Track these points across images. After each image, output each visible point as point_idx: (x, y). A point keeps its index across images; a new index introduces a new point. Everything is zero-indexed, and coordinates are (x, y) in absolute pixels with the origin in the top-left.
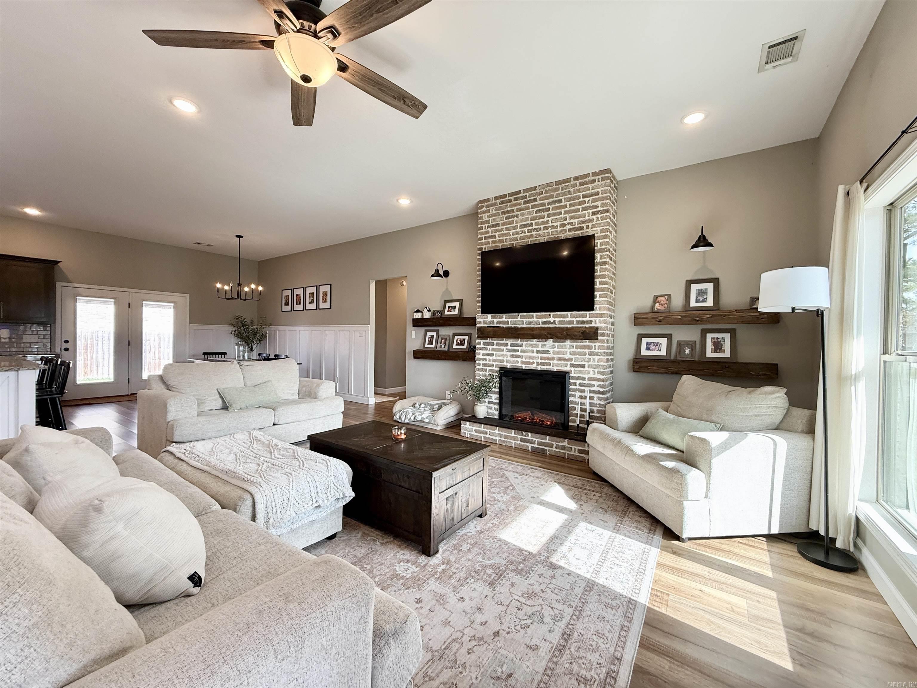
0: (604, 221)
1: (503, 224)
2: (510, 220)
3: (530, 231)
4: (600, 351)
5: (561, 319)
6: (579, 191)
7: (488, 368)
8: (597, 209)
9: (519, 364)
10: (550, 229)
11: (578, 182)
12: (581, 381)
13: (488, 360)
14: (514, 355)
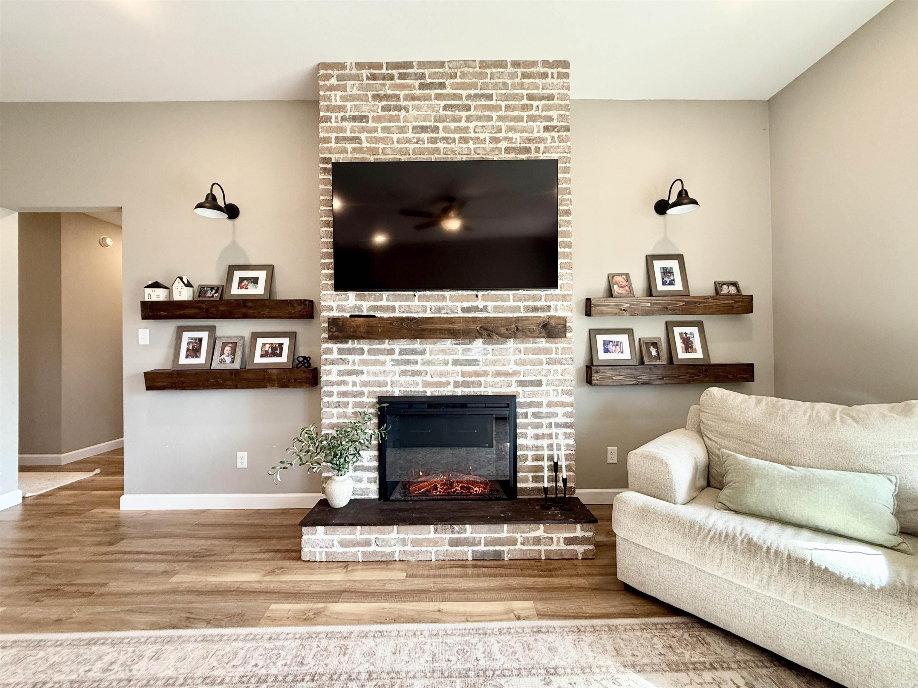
0: (563, 144)
1: (378, 119)
2: (392, 113)
3: (433, 141)
4: (564, 356)
5: (498, 304)
6: (522, 86)
7: (351, 400)
8: (552, 124)
9: (420, 388)
10: (471, 142)
11: (519, 71)
12: (536, 410)
13: (351, 384)
14: (409, 371)
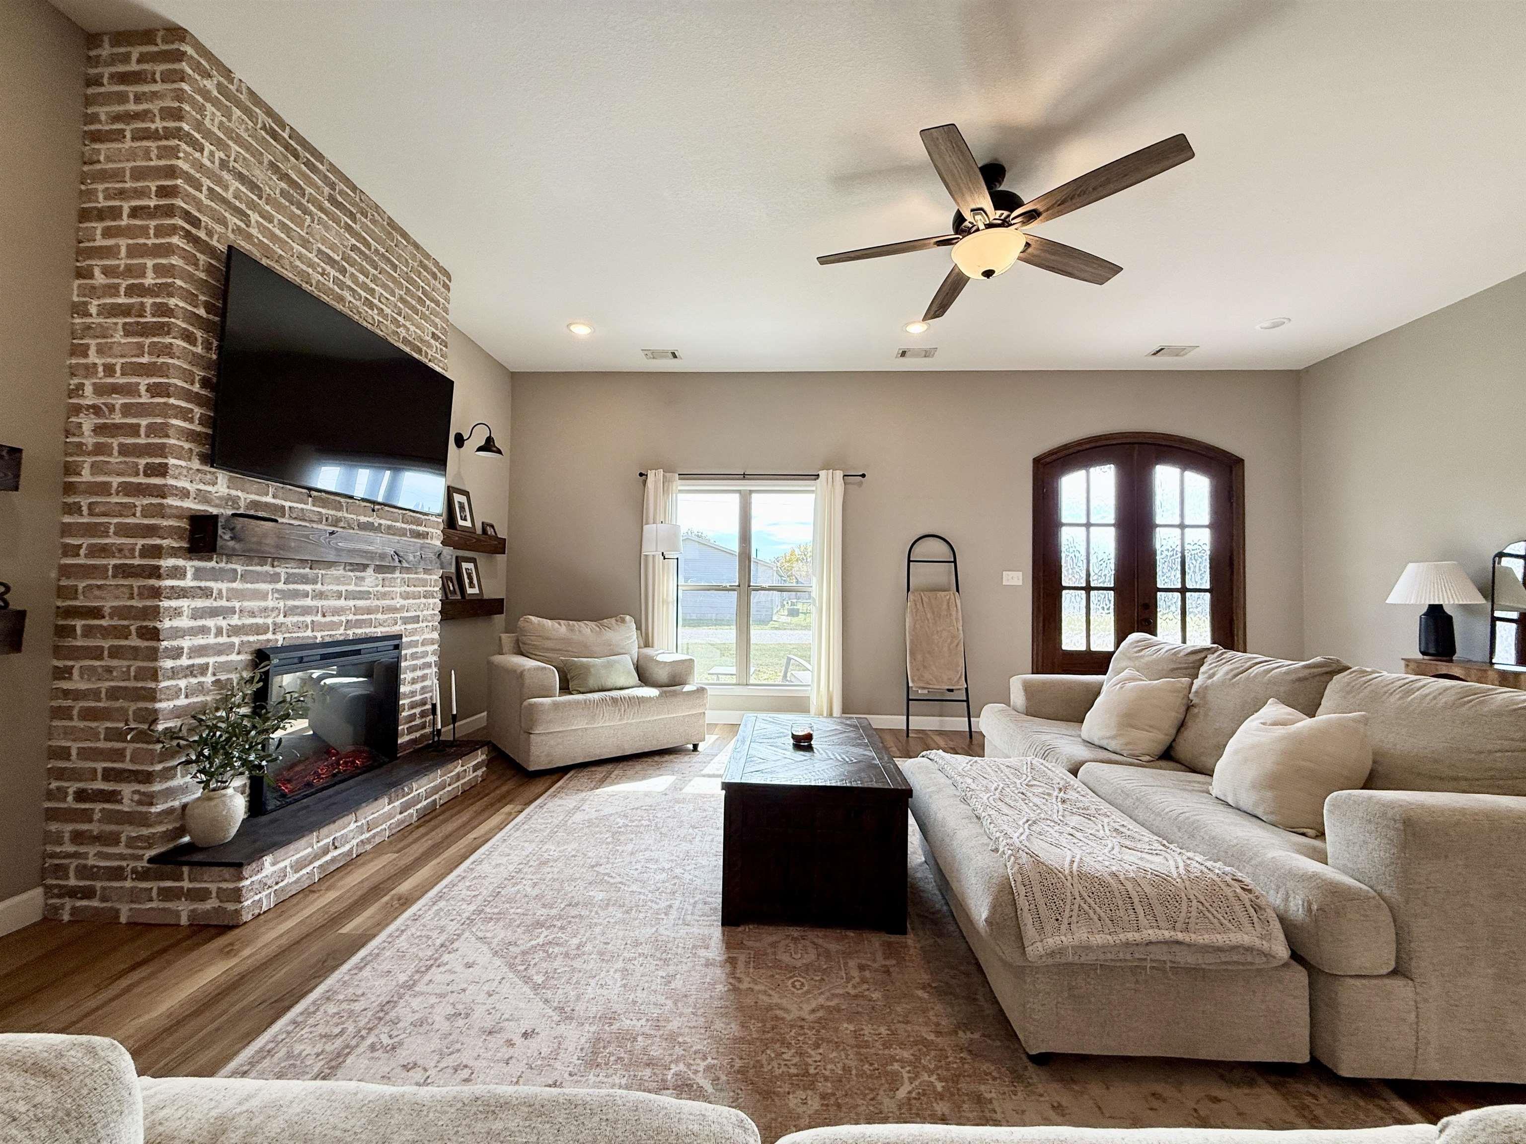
1: (275, 204)
3: (339, 284)
5: (390, 523)
6: (419, 274)
7: (211, 660)
8: (437, 332)
9: (309, 633)
10: (375, 311)
11: (418, 255)
12: (415, 650)
13: (213, 631)
14: (297, 607)
